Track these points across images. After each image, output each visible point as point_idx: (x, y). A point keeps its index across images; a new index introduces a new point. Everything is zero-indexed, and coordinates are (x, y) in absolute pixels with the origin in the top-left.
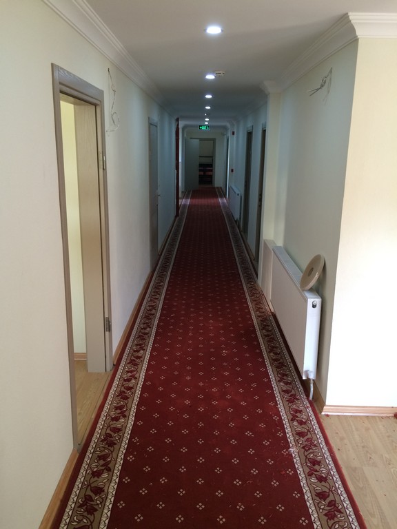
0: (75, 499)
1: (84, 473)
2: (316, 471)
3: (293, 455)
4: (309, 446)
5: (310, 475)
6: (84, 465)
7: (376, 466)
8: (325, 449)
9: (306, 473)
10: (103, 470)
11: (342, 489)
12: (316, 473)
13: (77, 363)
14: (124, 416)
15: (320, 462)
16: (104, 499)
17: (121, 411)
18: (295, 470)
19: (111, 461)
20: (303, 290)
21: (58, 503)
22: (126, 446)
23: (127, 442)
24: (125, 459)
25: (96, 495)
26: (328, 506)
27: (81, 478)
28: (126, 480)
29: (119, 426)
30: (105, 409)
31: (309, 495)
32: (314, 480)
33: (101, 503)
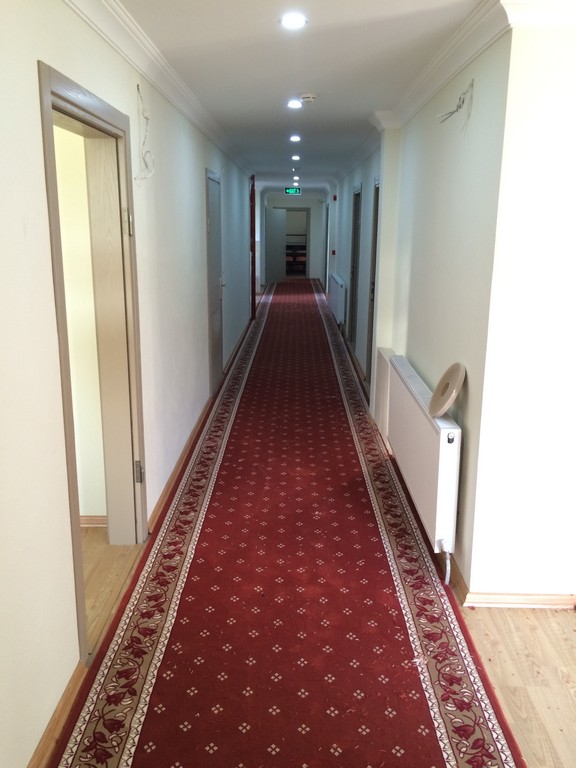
0: (79, 739)
1: (95, 699)
2: (455, 693)
3: (420, 669)
4: (444, 654)
5: (445, 699)
6: (95, 686)
7: (547, 685)
8: (469, 660)
9: (439, 696)
10: (124, 693)
11: (495, 721)
12: (454, 697)
13: (86, 533)
14: (162, 611)
15: (460, 679)
16: (124, 739)
17: (157, 603)
18: (422, 691)
19: (137, 679)
20: (434, 417)
21: (52, 745)
22: (161, 657)
23: (164, 649)
24: (159, 677)
25: (111, 732)
26: (473, 748)
27: (89, 706)
28: (160, 709)
29: (152, 625)
30: (132, 600)
31: (443, 731)
32: (451, 707)
33: (118, 745)
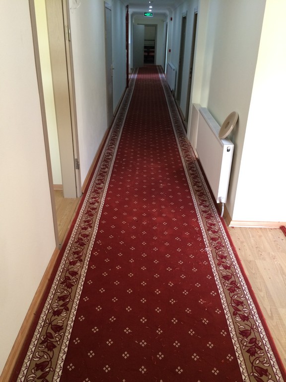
0: (58, 279)
1: (64, 263)
2: (223, 262)
3: (208, 252)
4: (219, 246)
5: (219, 265)
6: (64, 257)
7: (265, 260)
8: (230, 249)
9: (216, 264)
10: (77, 261)
11: (241, 274)
12: (223, 264)
13: (56, 192)
14: (91, 227)
15: (226, 257)
16: (78, 279)
17: (89, 224)
18: (209, 262)
19: (82, 255)
20: (221, 139)
21: (47, 281)
22: (92, 246)
23: (93, 243)
24: (92, 254)
25: (73, 276)
26: (230, 284)
27: (62, 266)
28: (93, 267)
29: (87, 233)
30: (77, 222)
31: (218, 277)
32: (221, 268)
33: (76, 281)
